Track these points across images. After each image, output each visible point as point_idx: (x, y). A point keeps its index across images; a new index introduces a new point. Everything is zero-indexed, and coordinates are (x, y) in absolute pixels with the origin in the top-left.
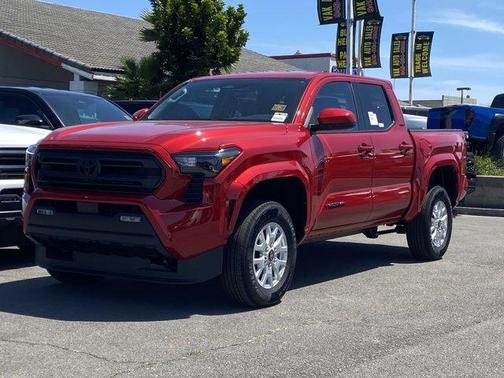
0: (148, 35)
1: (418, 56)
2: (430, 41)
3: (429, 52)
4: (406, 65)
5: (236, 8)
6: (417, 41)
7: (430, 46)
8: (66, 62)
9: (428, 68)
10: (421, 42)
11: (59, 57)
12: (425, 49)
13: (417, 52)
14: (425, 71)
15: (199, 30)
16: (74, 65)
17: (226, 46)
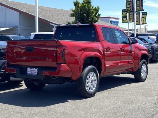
0: (72, 15)
1: (143, 19)
2: (146, 14)
3: (146, 17)
4: (139, 21)
5: (97, 7)
6: (142, 15)
7: (146, 16)
8: (52, 23)
9: (146, 22)
10: (144, 15)
11: (50, 22)
12: (145, 17)
13: (142, 17)
14: (145, 23)
15: (88, 14)
16: (54, 24)
17: (95, 18)
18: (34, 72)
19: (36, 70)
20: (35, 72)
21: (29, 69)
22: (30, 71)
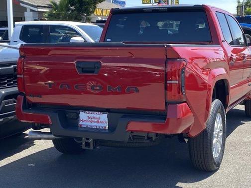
11: (19, 0)
16: (27, 4)
18: (98, 122)
19: (104, 117)
20: (103, 122)
21: (83, 115)
22: (86, 119)
